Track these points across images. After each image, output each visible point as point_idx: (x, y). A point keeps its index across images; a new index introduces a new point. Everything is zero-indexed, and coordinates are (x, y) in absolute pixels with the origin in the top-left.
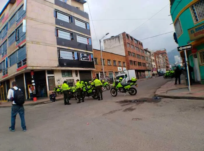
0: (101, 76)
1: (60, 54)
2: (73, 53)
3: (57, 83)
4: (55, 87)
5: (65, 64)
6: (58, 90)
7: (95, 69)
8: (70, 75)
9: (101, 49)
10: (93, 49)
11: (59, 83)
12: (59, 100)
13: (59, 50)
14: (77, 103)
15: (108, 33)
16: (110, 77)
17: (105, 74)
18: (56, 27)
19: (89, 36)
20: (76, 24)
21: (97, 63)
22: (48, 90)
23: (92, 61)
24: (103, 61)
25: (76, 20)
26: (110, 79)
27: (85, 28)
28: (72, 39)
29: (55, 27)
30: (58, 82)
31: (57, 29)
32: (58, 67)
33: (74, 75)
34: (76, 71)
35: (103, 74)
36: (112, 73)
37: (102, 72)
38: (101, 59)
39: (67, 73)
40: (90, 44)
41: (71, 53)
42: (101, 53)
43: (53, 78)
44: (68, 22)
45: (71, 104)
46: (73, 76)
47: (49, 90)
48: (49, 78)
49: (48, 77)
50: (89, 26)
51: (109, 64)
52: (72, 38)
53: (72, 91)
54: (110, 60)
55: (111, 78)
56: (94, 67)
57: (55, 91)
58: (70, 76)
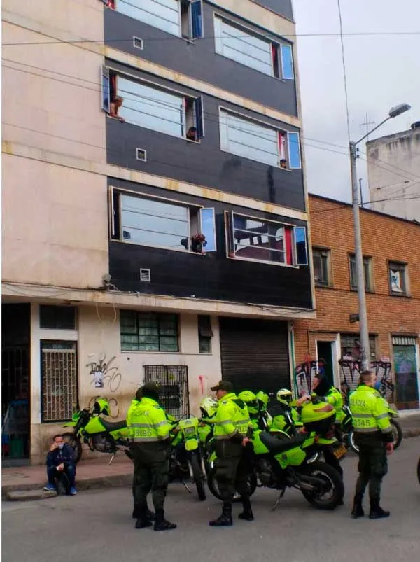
0: (346, 358)
1: (123, 215)
2: (194, 212)
3: (87, 384)
4: (78, 407)
5: (143, 278)
6: (94, 425)
7: (313, 316)
8: (168, 341)
9: (354, 199)
10: (311, 196)
11: (101, 385)
12: (99, 484)
13: (117, 195)
14: (212, 524)
15: (405, 108)
16: (397, 365)
17: (372, 349)
18: (107, 58)
19: (288, 119)
20: (219, 49)
21: (325, 278)
22: (35, 417)
23: (296, 265)
24: (366, 266)
25: (218, 23)
26: (397, 376)
27: (269, 71)
28: (194, 133)
29: (102, 61)
30: (98, 375)
31: (112, 73)
32: (102, 290)
33: (190, 340)
34: (203, 322)
35: (358, 348)
36: (410, 342)
37: (357, 336)
38: (353, 256)
39: (151, 327)
40: (292, 166)
41: (183, 213)
42: (358, 223)
43: (73, 351)
44: (176, 31)
45: (174, 527)
46: (184, 349)
47: (43, 421)
48: (45, 350)
49: (44, 343)
50: (294, 64)
51: (396, 287)
52: (192, 129)
53: (182, 442)
54: (404, 264)
55: (404, 370)
56: (306, 303)
57: (77, 428)
58: (169, 345)
